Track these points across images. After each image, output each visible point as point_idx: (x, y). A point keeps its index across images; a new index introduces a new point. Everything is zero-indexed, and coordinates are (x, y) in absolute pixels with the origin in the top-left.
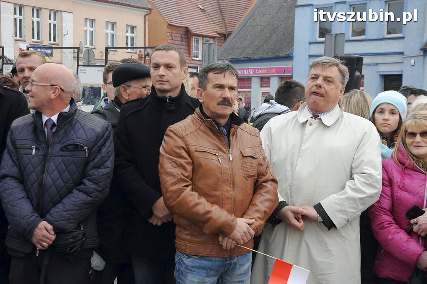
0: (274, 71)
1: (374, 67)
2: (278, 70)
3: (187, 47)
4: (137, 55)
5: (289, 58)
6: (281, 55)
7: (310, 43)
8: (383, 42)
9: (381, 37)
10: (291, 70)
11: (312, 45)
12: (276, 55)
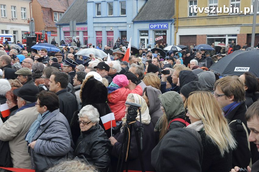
0: (80, 29)
1: (117, 28)
2: (82, 29)
3: (51, 17)
4: (27, 21)
5: (86, 23)
6: (83, 22)
7: (93, 18)
8: (119, 18)
9: (119, 16)
10: (87, 28)
11: (94, 18)
12: (81, 22)
